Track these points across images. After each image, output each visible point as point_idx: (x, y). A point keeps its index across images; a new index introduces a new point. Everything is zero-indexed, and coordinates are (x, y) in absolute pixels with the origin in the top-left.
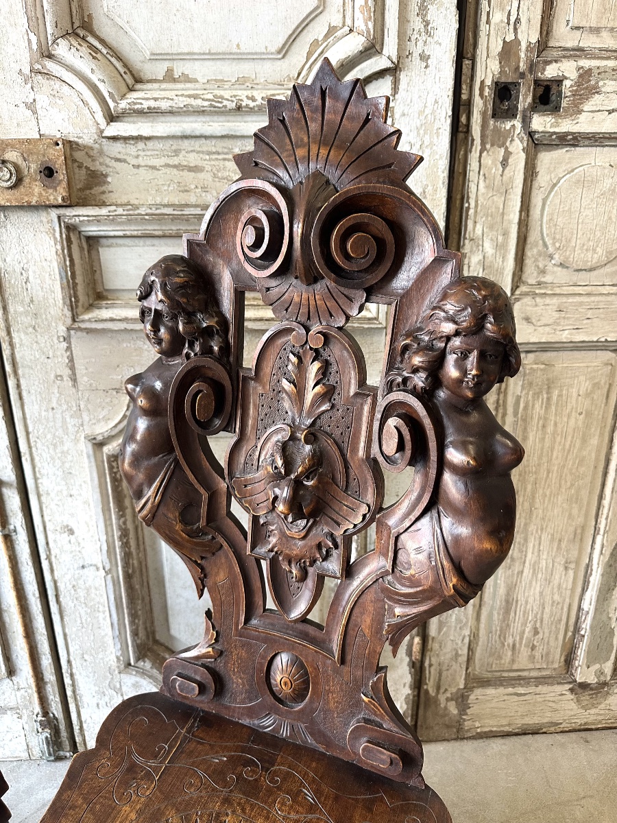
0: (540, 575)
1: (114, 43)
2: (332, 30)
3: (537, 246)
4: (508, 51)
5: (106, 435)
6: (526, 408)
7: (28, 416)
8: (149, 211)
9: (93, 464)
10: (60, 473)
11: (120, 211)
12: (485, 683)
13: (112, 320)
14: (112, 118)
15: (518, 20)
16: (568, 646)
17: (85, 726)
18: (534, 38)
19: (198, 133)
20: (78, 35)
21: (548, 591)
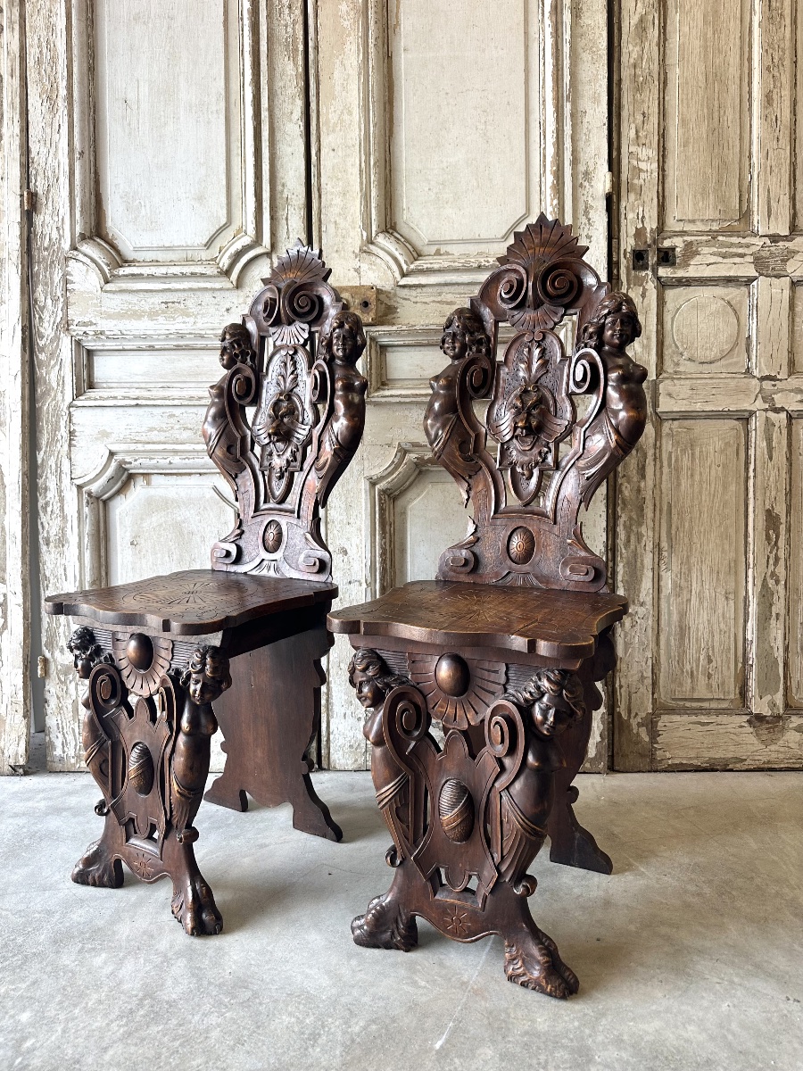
0: (706, 604)
1: (408, 237)
3: (671, 347)
4: (639, 233)
5: (379, 476)
6: (677, 460)
8: (422, 327)
9: (368, 497)
10: (343, 506)
11: (404, 328)
12: (671, 711)
13: (392, 396)
14: (403, 275)
15: (643, 217)
16: (740, 678)
17: (331, 737)
18: (655, 225)
19: (454, 282)
20: (388, 232)
21: (714, 620)
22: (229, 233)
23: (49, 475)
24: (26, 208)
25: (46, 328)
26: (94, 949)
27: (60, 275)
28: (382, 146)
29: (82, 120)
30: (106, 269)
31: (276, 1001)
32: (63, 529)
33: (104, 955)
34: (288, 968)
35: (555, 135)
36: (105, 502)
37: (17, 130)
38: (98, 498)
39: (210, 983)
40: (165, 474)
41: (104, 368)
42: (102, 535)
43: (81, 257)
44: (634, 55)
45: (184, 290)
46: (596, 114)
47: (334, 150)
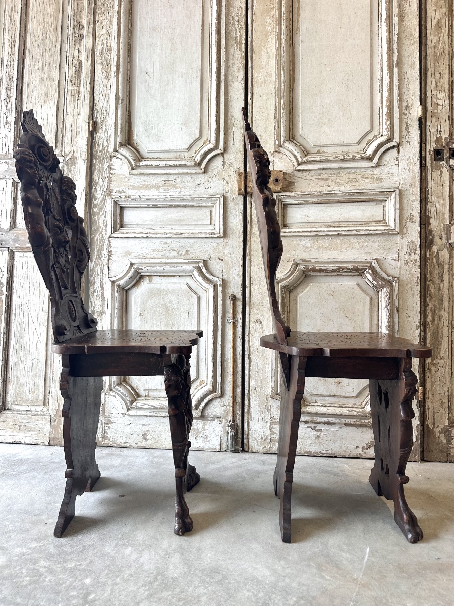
1: (301, 143)
2: (375, 136)
4: (438, 140)
5: (282, 278)
7: (252, 270)
8: (309, 193)
10: (260, 295)
11: (299, 193)
13: (290, 232)
14: (299, 164)
15: (440, 131)
18: (447, 136)
19: (328, 167)
20: (291, 141)
22: (201, 142)
23: (96, 275)
24: (91, 130)
25: (99, 194)
26: (124, 545)
27: (107, 165)
28: (288, 94)
29: (123, 83)
30: (133, 162)
31: (238, 582)
32: (102, 306)
33: (130, 549)
34: (243, 563)
35: (389, 85)
36: (127, 291)
37: (89, 89)
38: (123, 289)
39: (196, 569)
40: (160, 276)
41: (129, 217)
42: (124, 309)
43: (119, 156)
44: (435, 41)
45: (175, 174)
46: (413, 73)
47: (261, 96)
